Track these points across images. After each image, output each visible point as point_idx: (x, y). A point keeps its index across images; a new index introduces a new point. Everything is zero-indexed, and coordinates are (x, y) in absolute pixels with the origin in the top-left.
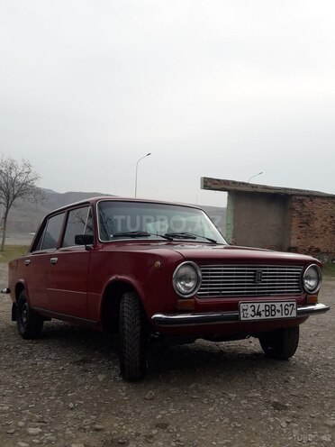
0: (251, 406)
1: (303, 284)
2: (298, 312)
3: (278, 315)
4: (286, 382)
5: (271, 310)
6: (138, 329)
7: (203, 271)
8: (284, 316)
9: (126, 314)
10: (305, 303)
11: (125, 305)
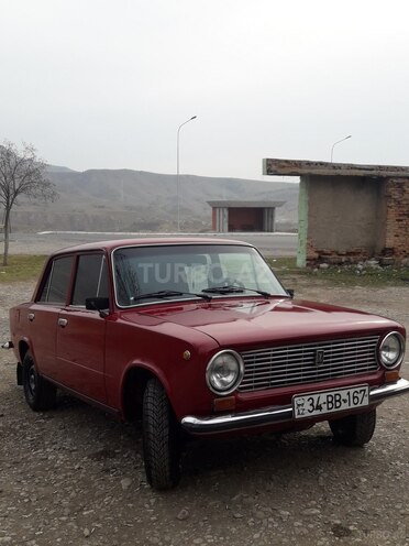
0: (305, 531)
1: (379, 356)
2: (372, 398)
3: (344, 406)
4: (355, 487)
5: (335, 401)
6: (166, 431)
7: (245, 358)
8: (353, 406)
9: (150, 413)
10: (382, 382)
11: (150, 400)
